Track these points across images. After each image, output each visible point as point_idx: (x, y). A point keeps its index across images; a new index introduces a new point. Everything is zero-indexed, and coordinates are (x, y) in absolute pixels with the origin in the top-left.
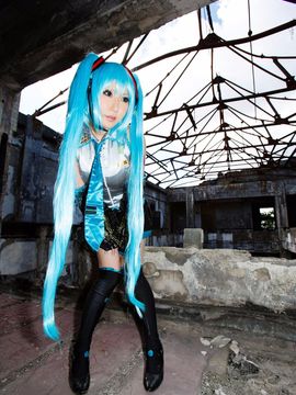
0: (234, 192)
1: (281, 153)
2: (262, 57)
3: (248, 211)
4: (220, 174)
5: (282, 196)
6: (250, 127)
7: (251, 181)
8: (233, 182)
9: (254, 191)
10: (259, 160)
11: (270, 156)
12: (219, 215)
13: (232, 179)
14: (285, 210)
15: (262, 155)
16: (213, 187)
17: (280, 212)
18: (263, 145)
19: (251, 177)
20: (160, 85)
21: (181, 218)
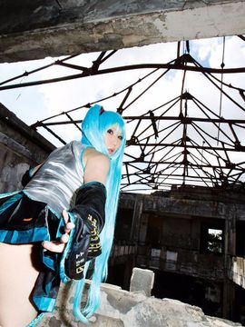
0: (186, 209)
1: (236, 177)
2: (230, 86)
3: (196, 230)
4: (174, 186)
5: (231, 221)
6: (211, 148)
7: (204, 199)
8: (186, 198)
9: (206, 210)
10: (215, 181)
11: (226, 179)
12: (166, 229)
13: (184, 195)
14: (233, 236)
15: (218, 176)
16: (165, 199)
17: (229, 237)
18: (221, 168)
19: (204, 196)
20: (130, 88)
21: (126, 226)
